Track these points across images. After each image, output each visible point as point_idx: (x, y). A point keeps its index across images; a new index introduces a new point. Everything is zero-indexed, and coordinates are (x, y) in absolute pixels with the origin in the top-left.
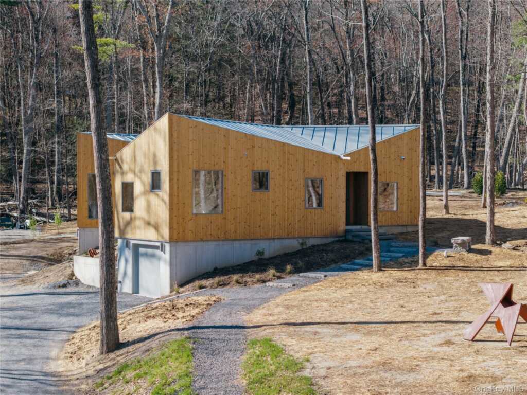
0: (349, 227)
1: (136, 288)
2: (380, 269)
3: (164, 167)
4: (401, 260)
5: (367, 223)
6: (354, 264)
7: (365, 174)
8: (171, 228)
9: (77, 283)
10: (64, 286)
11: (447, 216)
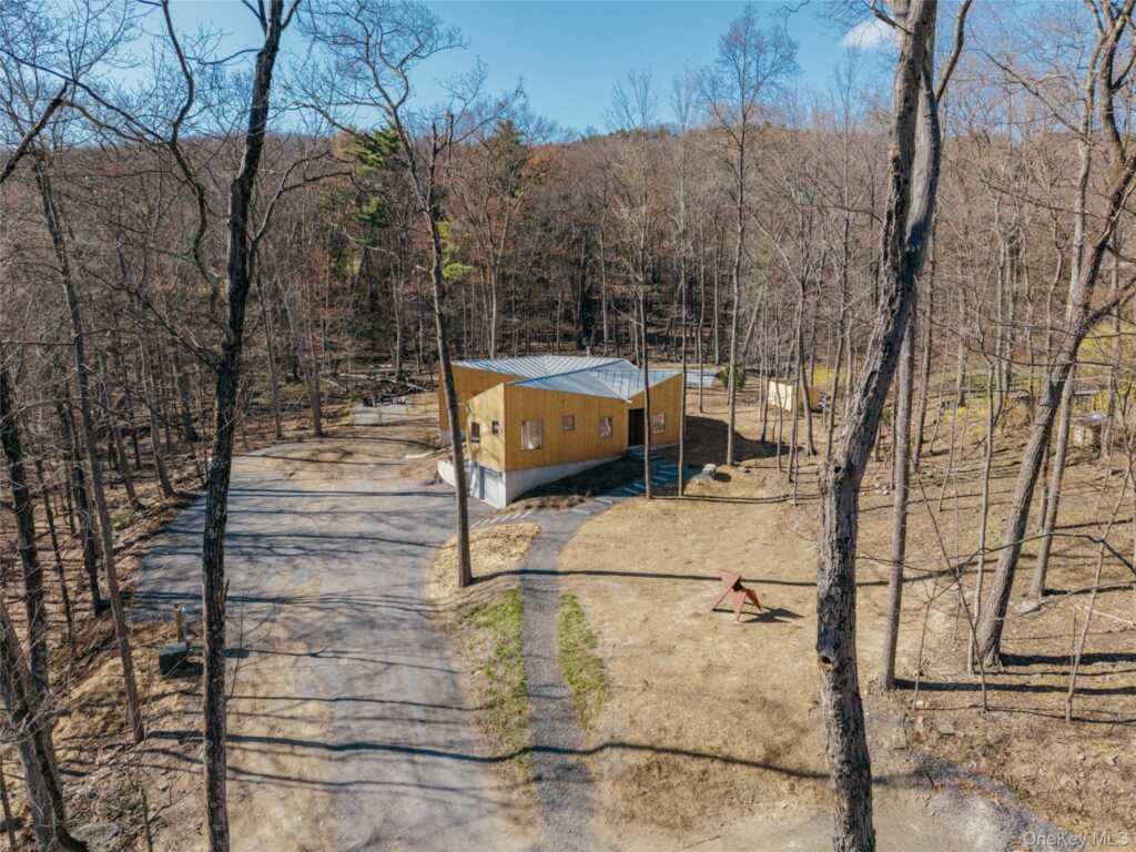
0: (632, 448)
1: (482, 496)
2: (651, 498)
3: (501, 420)
4: (667, 485)
5: (643, 443)
6: (634, 488)
7: (643, 410)
8: (506, 462)
9: (441, 481)
10: (432, 483)
11: (701, 415)
